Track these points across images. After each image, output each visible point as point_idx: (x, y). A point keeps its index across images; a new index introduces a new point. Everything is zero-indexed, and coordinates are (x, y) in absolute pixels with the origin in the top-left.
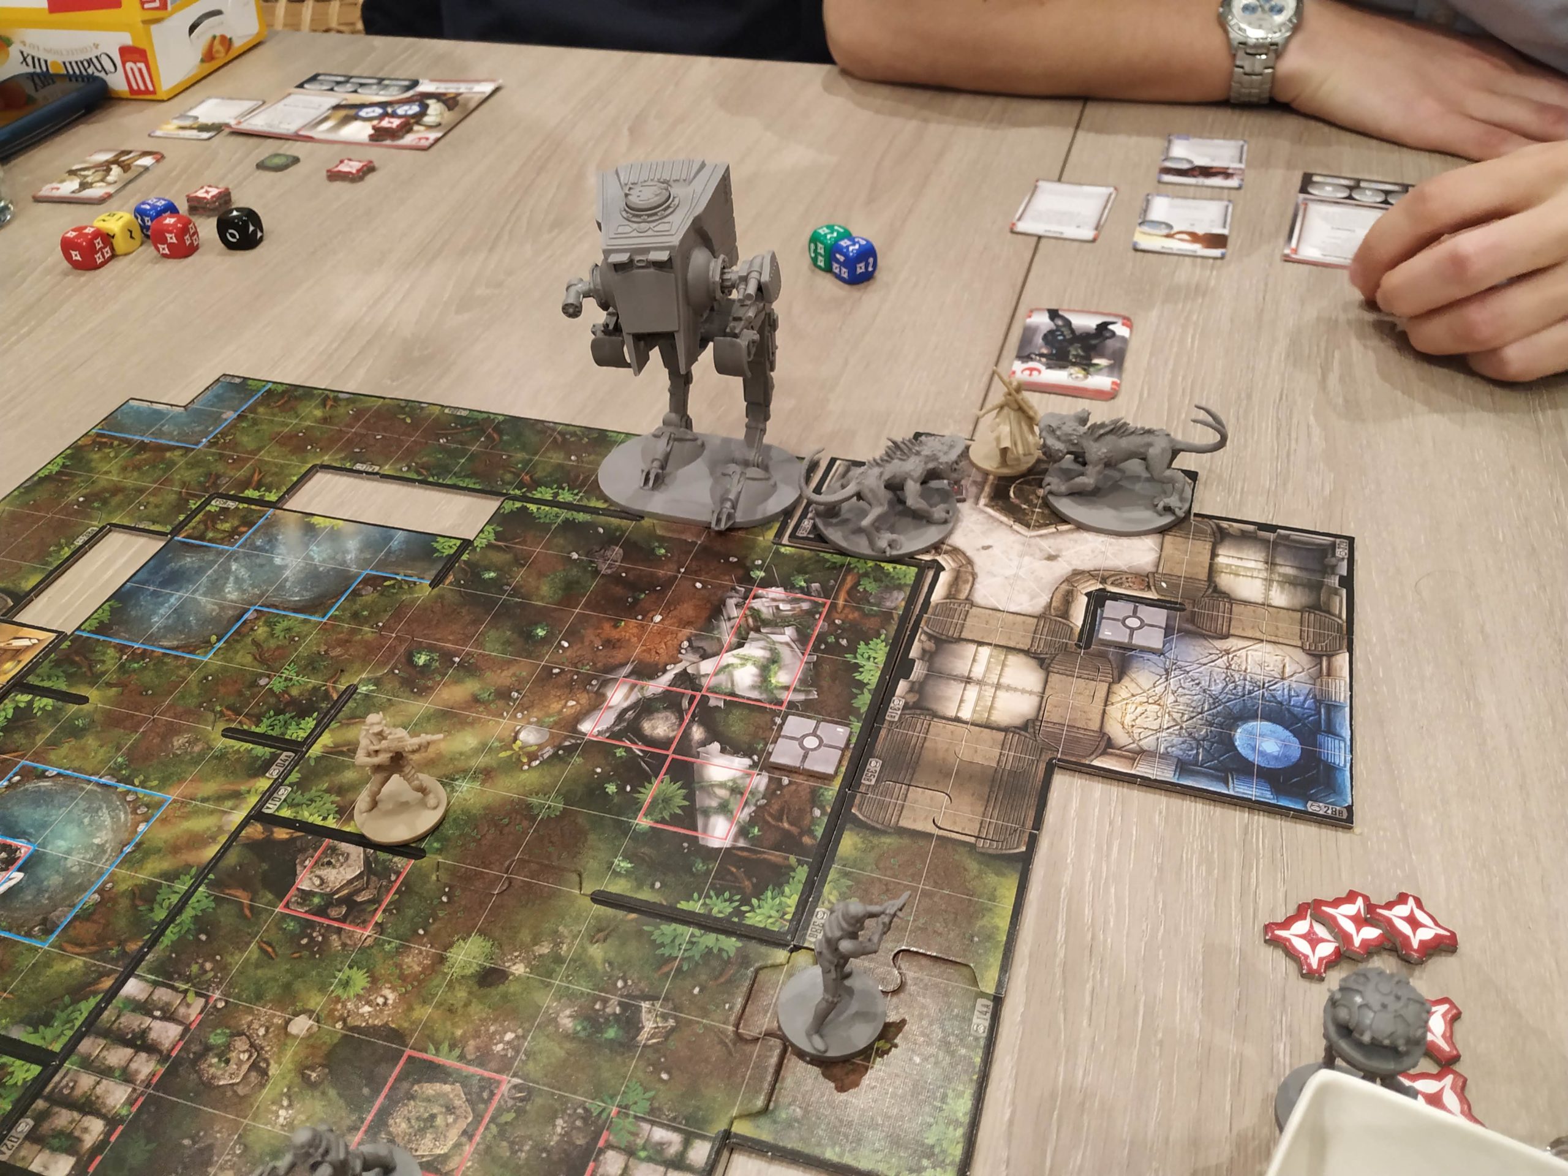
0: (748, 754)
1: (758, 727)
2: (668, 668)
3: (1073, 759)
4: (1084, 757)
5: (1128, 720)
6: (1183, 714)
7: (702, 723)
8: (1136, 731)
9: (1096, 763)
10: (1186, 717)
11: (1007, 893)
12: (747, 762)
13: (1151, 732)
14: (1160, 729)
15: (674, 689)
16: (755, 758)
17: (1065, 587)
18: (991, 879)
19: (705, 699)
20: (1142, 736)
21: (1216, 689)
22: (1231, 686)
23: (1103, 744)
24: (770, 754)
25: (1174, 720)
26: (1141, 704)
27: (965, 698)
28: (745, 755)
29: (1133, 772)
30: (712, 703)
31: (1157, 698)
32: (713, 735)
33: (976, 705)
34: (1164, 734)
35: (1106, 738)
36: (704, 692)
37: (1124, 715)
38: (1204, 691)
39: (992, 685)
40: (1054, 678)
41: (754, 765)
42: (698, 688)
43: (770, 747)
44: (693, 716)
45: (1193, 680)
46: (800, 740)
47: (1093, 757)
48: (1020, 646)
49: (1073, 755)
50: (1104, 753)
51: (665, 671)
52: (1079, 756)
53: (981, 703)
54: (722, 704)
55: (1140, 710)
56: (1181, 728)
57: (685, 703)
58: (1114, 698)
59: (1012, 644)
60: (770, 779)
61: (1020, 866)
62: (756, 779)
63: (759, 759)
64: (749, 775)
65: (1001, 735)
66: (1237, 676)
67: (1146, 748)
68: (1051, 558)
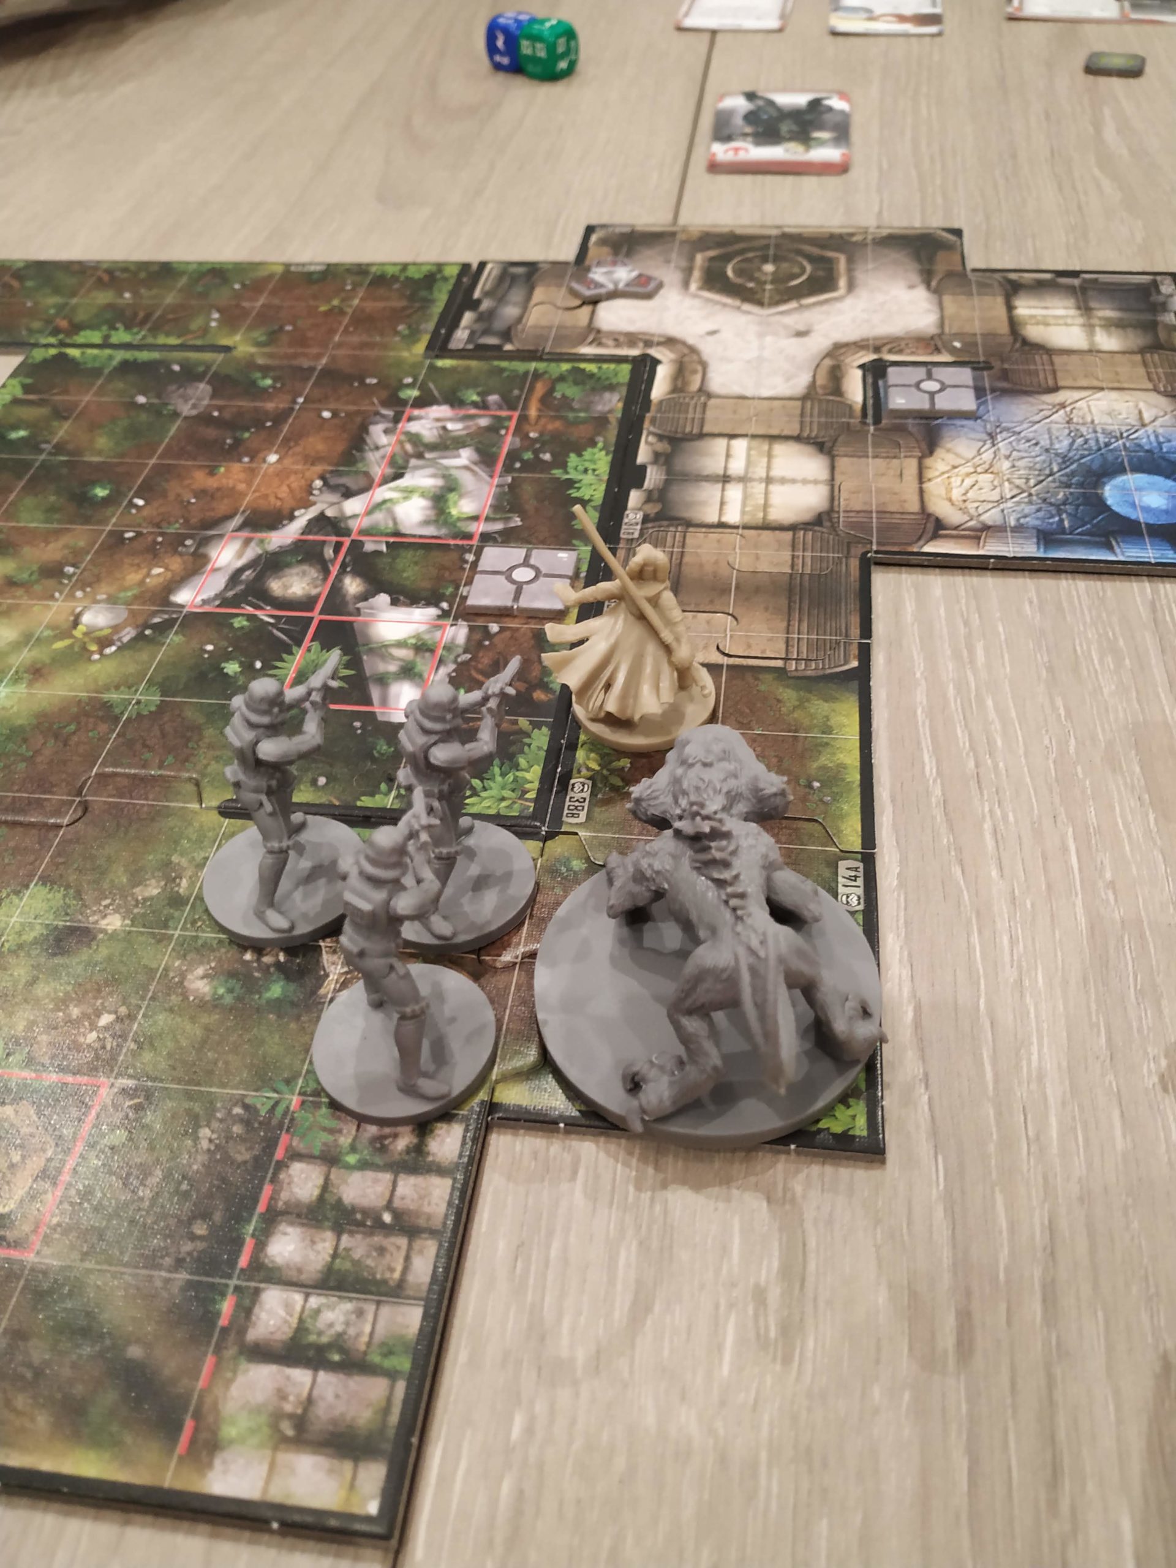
0: (432, 600)
1: (443, 568)
2: (297, 513)
3: (896, 549)
4: (910, 544)
5: (956, 494)
6: (1028, 480)
7: (357, 573)
8: (971, 506)
9: (927, 549)
10: (1032, 482)
11: (845, 721)
12: (432, 612)
13: (991, 505)
14: (1002, 499)
15: (311, 537)
16: (445, 605)
17: (828, 362)
18: (819, 707)
19: (356, 545)
20: (981, 510)
21: (1062, 446)
22: (1080, 441)
23: (931, 526)
24: (464, 598)
25: (1018, 487)
26: (968, 475)
27: (726, 499)
28: (428, 604)
29: (981, 552)
30: (369, 547)
31: (986, 466)
32: (376, 584)
33: (744, 504)
34: (1010, 504)
35: (932, 519)
36: (353, 537)
37: (949, 489)
38: (1047, 450)
39: (760, 480)
40: (843, 463)
41: (445, 614)
42: (347, 532)
43: (463, 590)
44: (344, 566)
45: (1028, 441)
46: (508, 574)
47: (921, 543)
48: (786, 433)
49: (894, 544)
50: (935, 536)
51: (292, 518)
52: (900, 544)
53: (750, 502)
54: (384, 548)
55: (968, 482)
56: (1030, 495)
57: (329, 552)
58: (929, 474)
59: (775, 431)
60: (472, 629)
61: (855, 685)
62: (450, 632)
63: (451, 606)
64: (437, 627)
65: (789, 535)
66: (1084, 430)
67: (990, 523)
68: (800, 334)
